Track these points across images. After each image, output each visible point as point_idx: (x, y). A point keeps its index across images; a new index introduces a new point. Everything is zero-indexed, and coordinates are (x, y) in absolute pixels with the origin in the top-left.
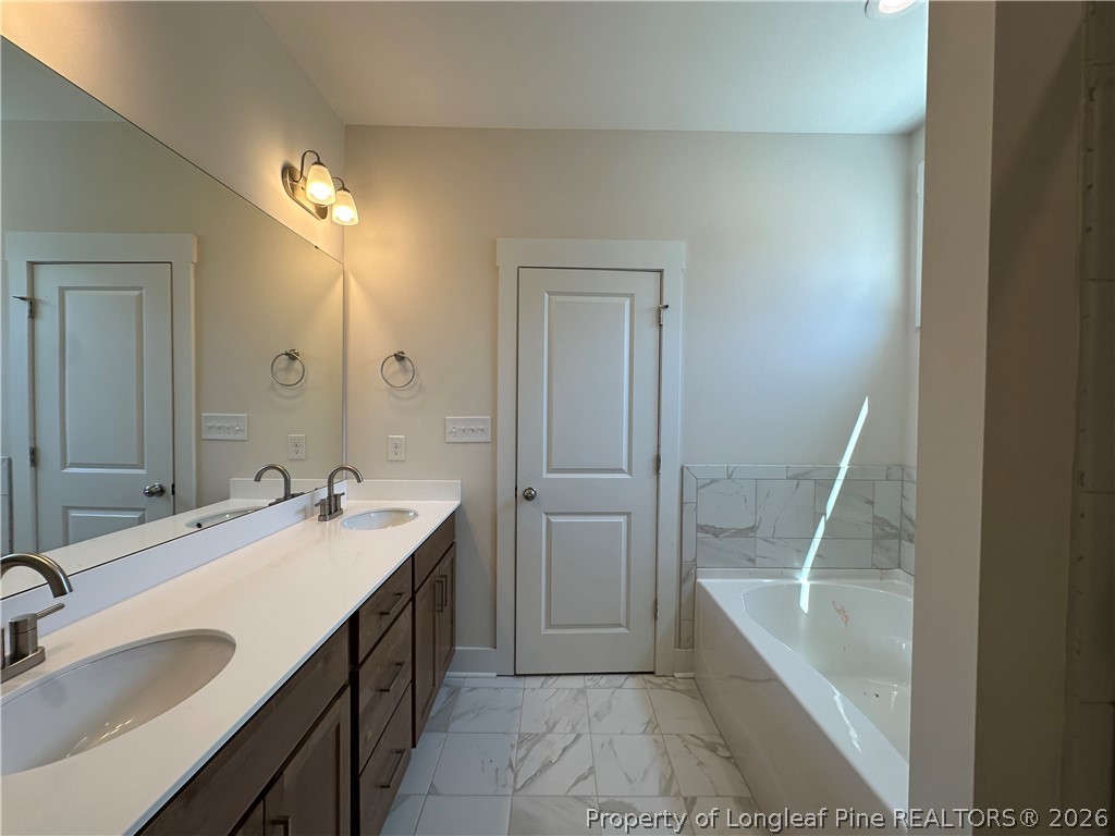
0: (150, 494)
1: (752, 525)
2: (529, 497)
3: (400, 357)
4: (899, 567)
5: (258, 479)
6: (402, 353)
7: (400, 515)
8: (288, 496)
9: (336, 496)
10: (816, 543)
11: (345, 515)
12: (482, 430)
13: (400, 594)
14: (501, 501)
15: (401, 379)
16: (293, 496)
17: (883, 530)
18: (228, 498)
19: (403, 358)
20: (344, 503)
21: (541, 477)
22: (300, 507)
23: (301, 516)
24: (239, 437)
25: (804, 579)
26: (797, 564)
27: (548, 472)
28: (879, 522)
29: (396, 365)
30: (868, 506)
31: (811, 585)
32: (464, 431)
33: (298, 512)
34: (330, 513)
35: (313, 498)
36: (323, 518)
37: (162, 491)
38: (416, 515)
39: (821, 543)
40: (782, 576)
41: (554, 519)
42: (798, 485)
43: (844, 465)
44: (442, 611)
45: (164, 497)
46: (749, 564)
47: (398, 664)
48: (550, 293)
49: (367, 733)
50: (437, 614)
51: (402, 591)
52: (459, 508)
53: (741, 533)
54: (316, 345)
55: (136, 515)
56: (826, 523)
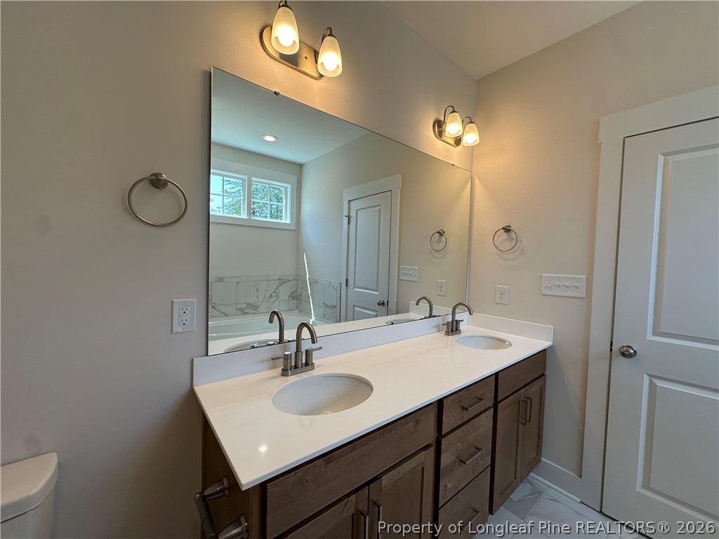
0: (379, 304)
2: (626, 354)
3: (507, 230)
5: (417, 304)
6: (509, 226)
7: (500, 343)
8: (431, 316)
9: (457, 321)
11: (463, 334)
12: (577, 287)
13: (481, 399)
14: (593, 351)
15: (508, 245)
16: (434, 316)
18: (408, 312)
19: (510, 230)
20: (462, 327)
21: (646, 338)
22: (436, 324)
23: (436, 329)
24: (414, 280)
27: (654, 334)
29: (504, 235)
32: (559, 286)
33: (435, 327)
34: (452, 331)
35: (443, 320)
36: (447, 333)
37: (383, 304)
38: (510, 345)
41: (659, 383)
44: (525, 424)
45: (384, 306)
47: (477, 448)
48: (665, 155)
49: (447, 484)
50: (521, 426)
51: (482, 397)
52: (551, 347)
54: (455, 226)
55: (374, 313)
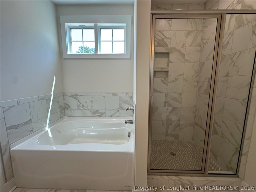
1: (30, 119)
4: (65, 116)
10: (49, 117)
17: (61, 108)
25: (47, 129)
26: (45, 125)
28: (61, 107)
30: (58, 103)
31: (50, 129)
39: (50, 116)
40: (42, 131)
42: (42, 101)
43: (52, 94)
46: (32, 132)
53: (26, 123)
56: (50, 111)
